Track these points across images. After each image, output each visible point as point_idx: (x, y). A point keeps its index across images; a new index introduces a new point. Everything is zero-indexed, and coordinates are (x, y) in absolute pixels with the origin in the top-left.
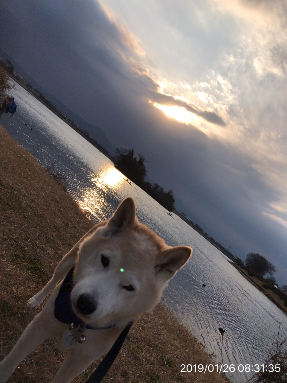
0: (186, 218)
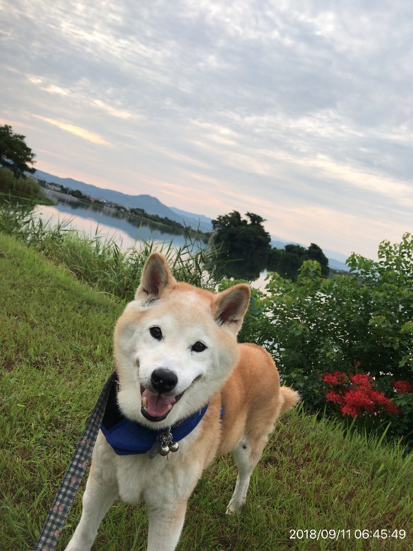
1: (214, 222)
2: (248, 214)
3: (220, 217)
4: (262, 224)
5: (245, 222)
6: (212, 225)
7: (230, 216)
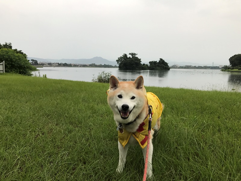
0: (177, 67)
1: (117, 61)
2: (130, 54)
3: (119, 58)
4: (136, 56)
5: (130, 57)
6: (117, 62)
7: (122, 56)
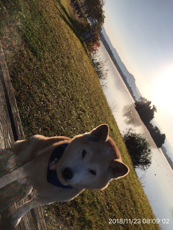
2: (154, 106)
3: (145, 98)
4: (155, 112)
5: (151, 107)
7: (147, 100)
